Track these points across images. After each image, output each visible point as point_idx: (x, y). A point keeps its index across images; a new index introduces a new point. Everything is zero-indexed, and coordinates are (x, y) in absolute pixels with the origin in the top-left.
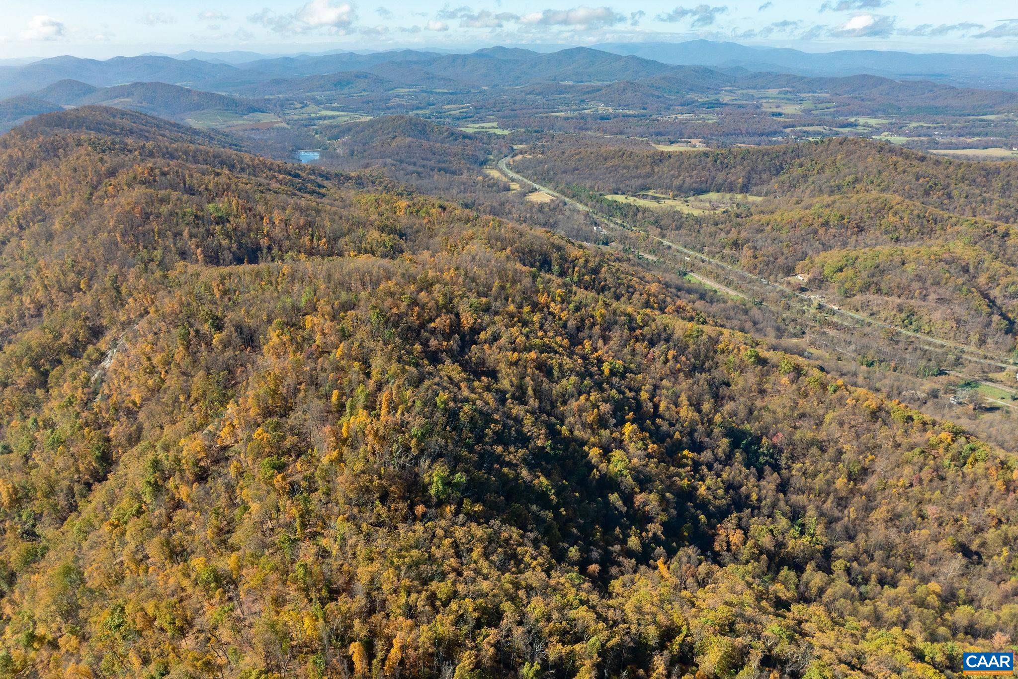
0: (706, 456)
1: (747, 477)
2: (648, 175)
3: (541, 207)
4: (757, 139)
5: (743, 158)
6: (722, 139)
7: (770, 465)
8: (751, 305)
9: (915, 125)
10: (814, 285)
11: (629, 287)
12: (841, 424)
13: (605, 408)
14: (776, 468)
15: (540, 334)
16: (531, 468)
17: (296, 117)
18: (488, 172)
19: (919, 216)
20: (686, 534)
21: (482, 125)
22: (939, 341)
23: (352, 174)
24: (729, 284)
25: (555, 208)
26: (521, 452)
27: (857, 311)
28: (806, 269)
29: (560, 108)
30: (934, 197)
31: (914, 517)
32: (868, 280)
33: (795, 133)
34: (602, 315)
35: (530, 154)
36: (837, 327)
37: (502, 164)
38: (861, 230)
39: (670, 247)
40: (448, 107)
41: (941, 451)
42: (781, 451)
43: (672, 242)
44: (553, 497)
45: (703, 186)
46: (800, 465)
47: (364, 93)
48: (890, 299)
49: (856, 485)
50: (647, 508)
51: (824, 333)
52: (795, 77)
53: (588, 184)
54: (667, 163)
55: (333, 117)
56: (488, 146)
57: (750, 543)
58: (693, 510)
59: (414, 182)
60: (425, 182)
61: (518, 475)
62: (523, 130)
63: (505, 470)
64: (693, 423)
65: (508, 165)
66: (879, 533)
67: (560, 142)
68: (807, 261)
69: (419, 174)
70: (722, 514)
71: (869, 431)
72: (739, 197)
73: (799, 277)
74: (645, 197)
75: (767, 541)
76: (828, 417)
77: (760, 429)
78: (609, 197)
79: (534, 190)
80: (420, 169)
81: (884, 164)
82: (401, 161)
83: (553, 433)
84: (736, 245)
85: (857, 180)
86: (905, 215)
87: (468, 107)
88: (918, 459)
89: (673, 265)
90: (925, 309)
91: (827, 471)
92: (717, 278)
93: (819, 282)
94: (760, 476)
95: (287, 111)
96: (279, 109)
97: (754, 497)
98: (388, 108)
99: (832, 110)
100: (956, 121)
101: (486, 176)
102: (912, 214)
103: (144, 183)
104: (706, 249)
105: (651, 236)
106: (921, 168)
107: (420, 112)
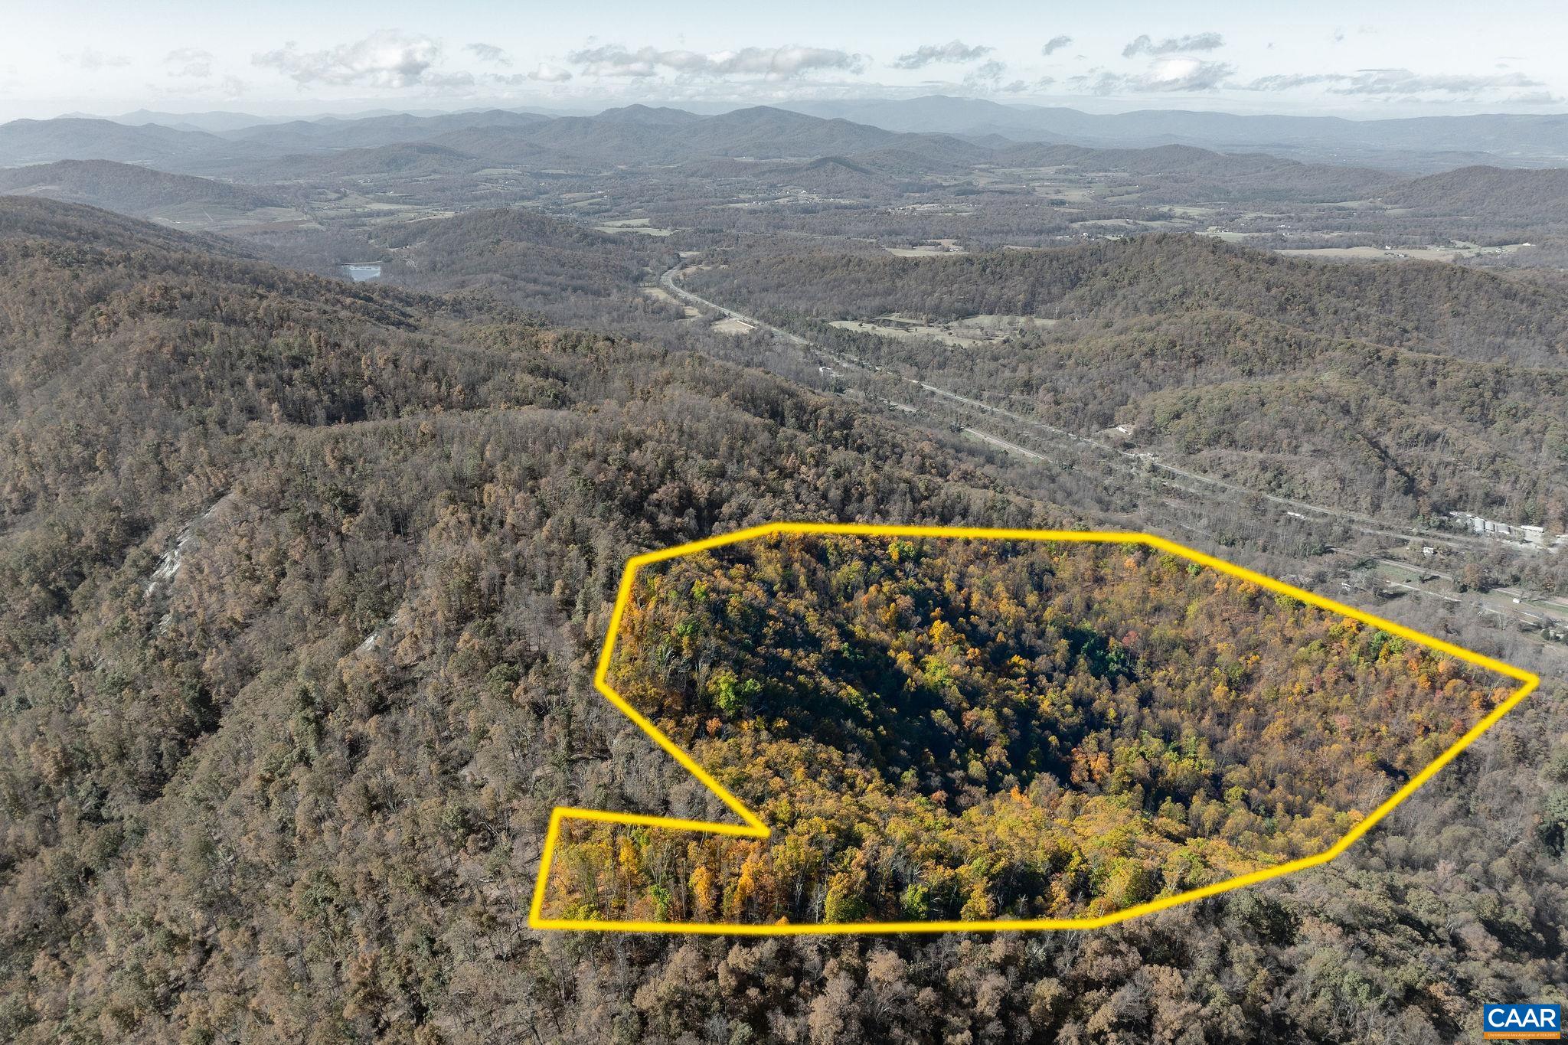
0: (1042, 663)
1: (1097, 689)
2: (888, 292)
3: (738, 340)
4: (1034, 239)
5: (1023, 265)
6: (985, 239)
7: (1124, 674)
8: (1059, 470)
9: (1252, 215)
10: (1142, 439)
11: (894, 446)
12: (1211, 617)
13: (904, 601)
14: (1132, 678)
15: (798, 507)
16: (832, 677)
17: (332, 213)
18: (648, 291)
19: (1277, 340)
20: (1033, 762)
21: (627, 222)
22: (1319, 509)
23: (446, 297)
24: (1023, 442)
25: (759, 341)
26: (814, 657)
27: (1205, 471)
28: (1129, 416)
29: (742, 196)
30: (1293, 313)
31: (1320, 730)
32: (1217, 428)
33: (1087, 228)
34: (873, 482)
35: (707, 265)
36: (1179, 494)
37: (668, 279)
38: (1200, 361)
39: (933, 393)
40: (568, 196)
41: (1345, 643)
42: (1134, 658)
43: (935, 385)
44: (867, 712)
45: (969, 306)
46: (1162, 673)
47: (434, 177)
48: (1248, 454)
49: (1238, 696)
50: (981, 729)
51: (1163, 504)
52: (1077, 149)
53: (802, 306)
54: (914, 275)
55: (391, 213)
56: (641, 254)
57: (1117, 770)
58: (1039, 731)
59: (539, 306)
60: (558, 307)
61: (817, 685)
62: (690, 230)
63: (802, 678)
64: (1018, 622)
65: (676, 281)
66: (1277, 754)
67: (750, 246)
68: (1130, 406)
69: (545, 295)
70: (1075, 737)
71: (1248, 624)
72: (1022, 321)
73: (1120, 429)
74: (887, 323)
75: (1139, 766)
76: (1192, 609)
77: (1105, 628)
78: (836, 324)
79: (722, 317)
80: (547, 289)
81: (1221, 270)
82: (515, 277)
83: (846, 635)
84: (1028, 386)
85: (1185, 293)
86: (1259, 338)
87: (601, 196)
88: (1317, 655)
89: (941, 418)
90: (1297, 466)
91: (1199, 679)
92: (1005, 434)
93: (1150, 435)
94: (1114, 688)
95: (316, 205)
96: (302, 201)
97: (1112, 714)
98: (476, 199)
99: (1135, 196)
100: (1306, 210)
101: (646, 298)
102: (1267, 337)
103: (159, 311)
104: (986, 394)
105: (905, 379)
106: (1272, 273)
107: (526, 203)
